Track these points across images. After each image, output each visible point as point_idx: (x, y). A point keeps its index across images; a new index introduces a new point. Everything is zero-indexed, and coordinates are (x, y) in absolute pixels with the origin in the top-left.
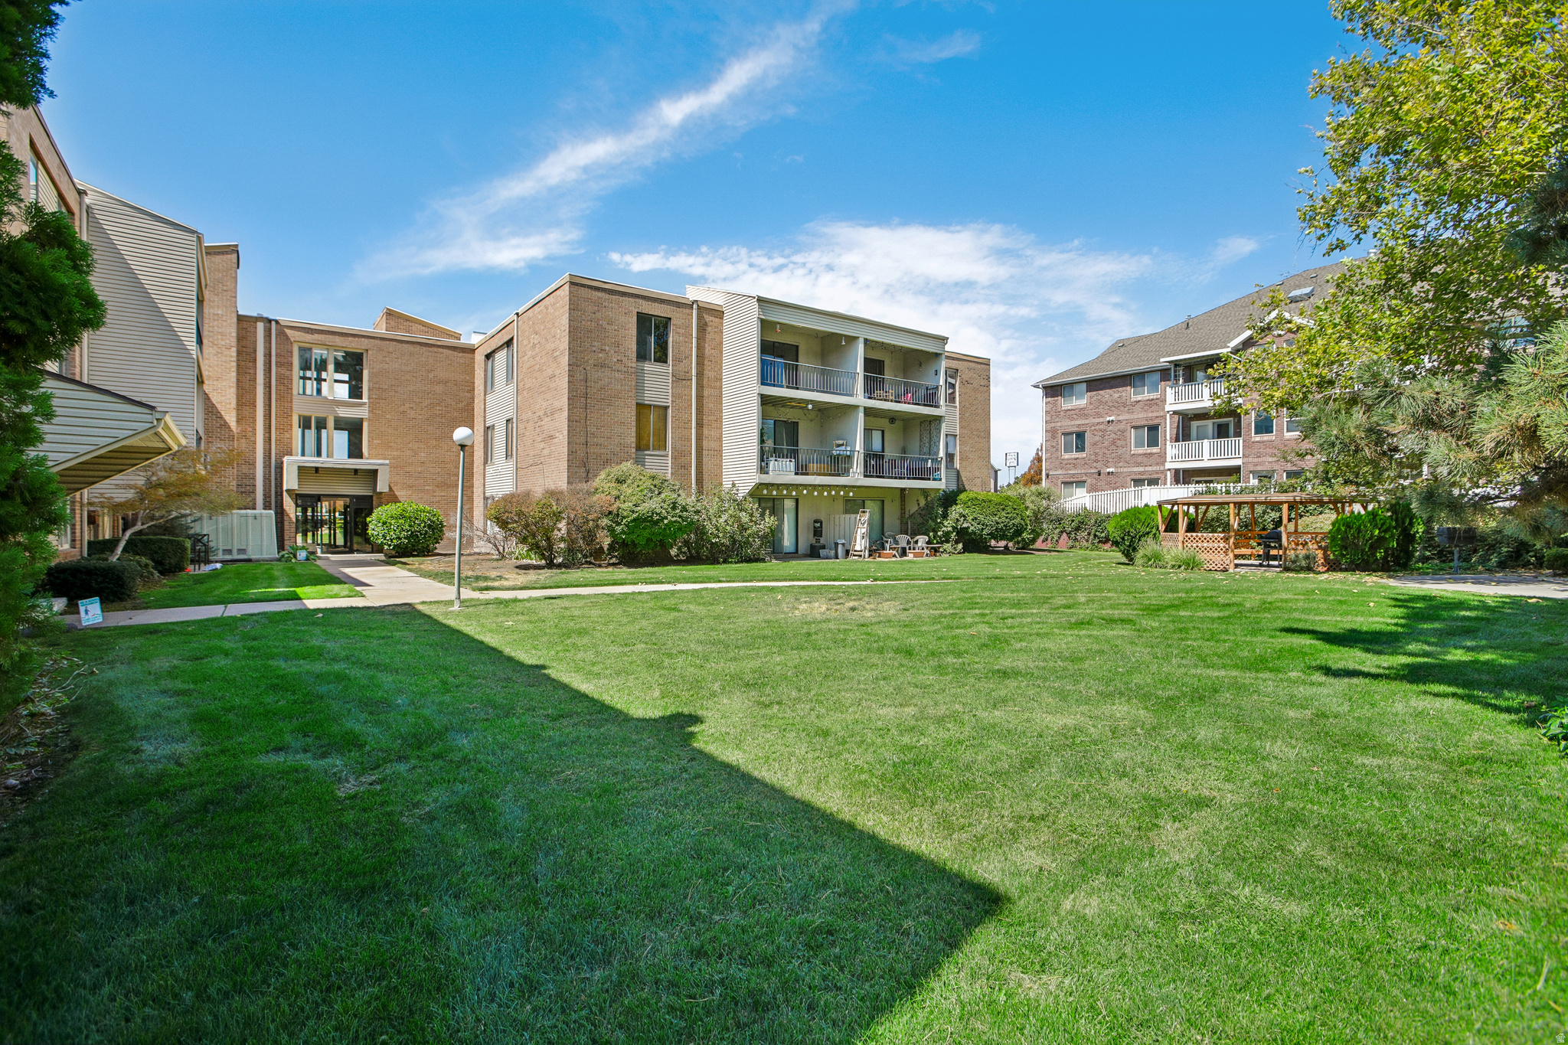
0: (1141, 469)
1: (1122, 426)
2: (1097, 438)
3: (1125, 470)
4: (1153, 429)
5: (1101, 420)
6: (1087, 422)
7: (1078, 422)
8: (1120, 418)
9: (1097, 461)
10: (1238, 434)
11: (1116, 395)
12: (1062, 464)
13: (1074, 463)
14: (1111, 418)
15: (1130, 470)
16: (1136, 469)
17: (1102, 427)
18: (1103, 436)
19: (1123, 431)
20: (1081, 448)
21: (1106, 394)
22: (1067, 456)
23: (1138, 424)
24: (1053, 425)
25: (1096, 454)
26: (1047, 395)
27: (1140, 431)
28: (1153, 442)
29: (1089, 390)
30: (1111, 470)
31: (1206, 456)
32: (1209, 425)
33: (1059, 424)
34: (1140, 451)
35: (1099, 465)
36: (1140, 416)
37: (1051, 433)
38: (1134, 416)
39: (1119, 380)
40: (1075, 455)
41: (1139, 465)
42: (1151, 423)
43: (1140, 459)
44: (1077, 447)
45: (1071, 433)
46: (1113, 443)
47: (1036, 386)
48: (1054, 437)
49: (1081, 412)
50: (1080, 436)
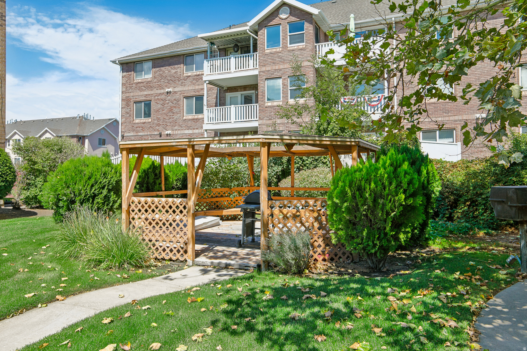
0: (190, 132)
1: (177, 96)
2: (159, 106)
3: (179, 132)
4: (199, 98)
5: (162, 91)
6: (152, 92)
7: (146, 93)
8: (176, 90)
9: (158, 125)
10: (257, 102)
11: (173, 71)
12: (134, 128)
13: (143, 127)
14: (169, 90)
15: (182, 132)
16: (187, 132)
17: (163, 97)
18: (163, 105)
19: (178, 101)
20: (148, 114)
21: (167, 70)
22: (137, 121)
23: (189, 95)
24: (127, 95)
25: (158, 119)
26: (123, 70)
27: (190, 100)
28: (199, 110)
29: (154, 67)
30: (168, 132)
31: (233, 119)
32: (238, 95)
33: (132, 94)
34: (190, 117)
35: (160, 128)
36: (190, 88)
37: (126, 101)
38: (186, 88)
39: (175, 59)
40: (143, 120)
41: (189, 128)
42: (197, 94)
43: (190, 123)
44: (145, 114)
45: (140, 102)
46: (171, 110)
47: (114, 62)
48: (128, 105)
49: (148, 85)
50: (148, 105)
